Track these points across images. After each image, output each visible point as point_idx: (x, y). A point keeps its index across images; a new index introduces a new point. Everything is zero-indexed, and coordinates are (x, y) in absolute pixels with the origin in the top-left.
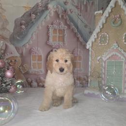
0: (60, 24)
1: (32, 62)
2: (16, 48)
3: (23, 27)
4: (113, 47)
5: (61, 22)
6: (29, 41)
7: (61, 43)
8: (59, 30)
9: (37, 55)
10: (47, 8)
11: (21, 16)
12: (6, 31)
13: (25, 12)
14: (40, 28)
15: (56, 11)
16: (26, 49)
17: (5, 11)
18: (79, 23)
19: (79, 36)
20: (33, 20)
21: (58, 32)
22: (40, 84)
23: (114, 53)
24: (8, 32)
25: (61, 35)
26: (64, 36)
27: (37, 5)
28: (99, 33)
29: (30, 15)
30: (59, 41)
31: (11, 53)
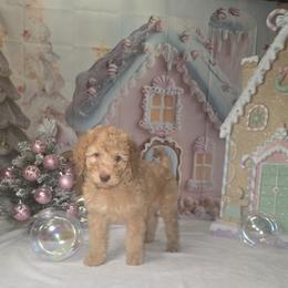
0: (167, 83)
3: (93, 90)
4: (277, 134)
5: (172, 80)
6: (103, 118)
7: (169, 125)
8: (166, 96)
10: (141, 50)
11: (89, 68)
12: (58, 99)
13: (96, 59)
14: (127, 92)
15: (161, 56)
17: (58, 57)
18: (211, 82)
19: (209, 109)
20: (113, 76)
21: (162, 99)
23: (277, 148)
24: (63, 101)
25: (169, 108)
26: (176, 109)
27: (122, 44)
28: (247, 104)
29: (107, 65)
30: (165, 120)
31: (68, 144)
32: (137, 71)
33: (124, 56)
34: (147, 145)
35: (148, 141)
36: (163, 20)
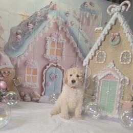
0: (58, 36)
1: (27, 75)
2: (10, 59)
5: (61, 35)
6: (25, 52)
7: (59, 57)
8: (58, 43)
9: (32, 67)
10: (46, 18)
11: (17, 25)
13: (22, 20)
14: (38, 39)
15: (56, 22)
16: (20, 60)
18: (80, 38)
19: (78, 51)
20: (31, 30)
21: (56, 44)
22: (34, 98)
23: (109, 72)
24: (3, 41)
25: (59, 49)
26: (62, 50)
27: (36, 14)
29: (28, 24)
30: (57, 55)
31: (5, 64)
32: (43, 29)
33: (36, 20)
34: (48, 67)
35: (48, 65)
36: (57, 4)
